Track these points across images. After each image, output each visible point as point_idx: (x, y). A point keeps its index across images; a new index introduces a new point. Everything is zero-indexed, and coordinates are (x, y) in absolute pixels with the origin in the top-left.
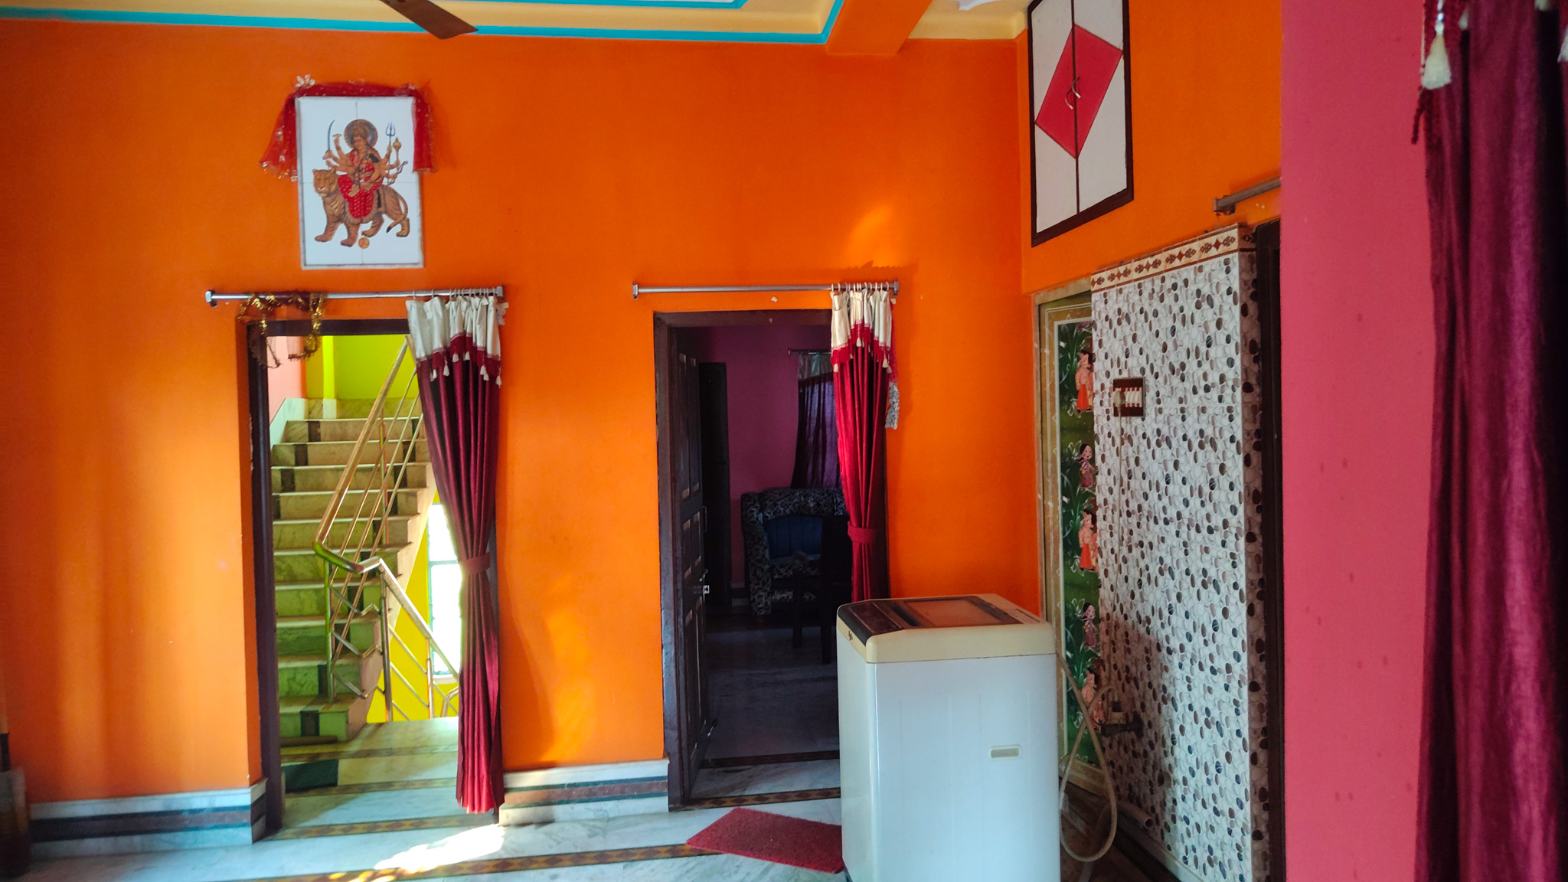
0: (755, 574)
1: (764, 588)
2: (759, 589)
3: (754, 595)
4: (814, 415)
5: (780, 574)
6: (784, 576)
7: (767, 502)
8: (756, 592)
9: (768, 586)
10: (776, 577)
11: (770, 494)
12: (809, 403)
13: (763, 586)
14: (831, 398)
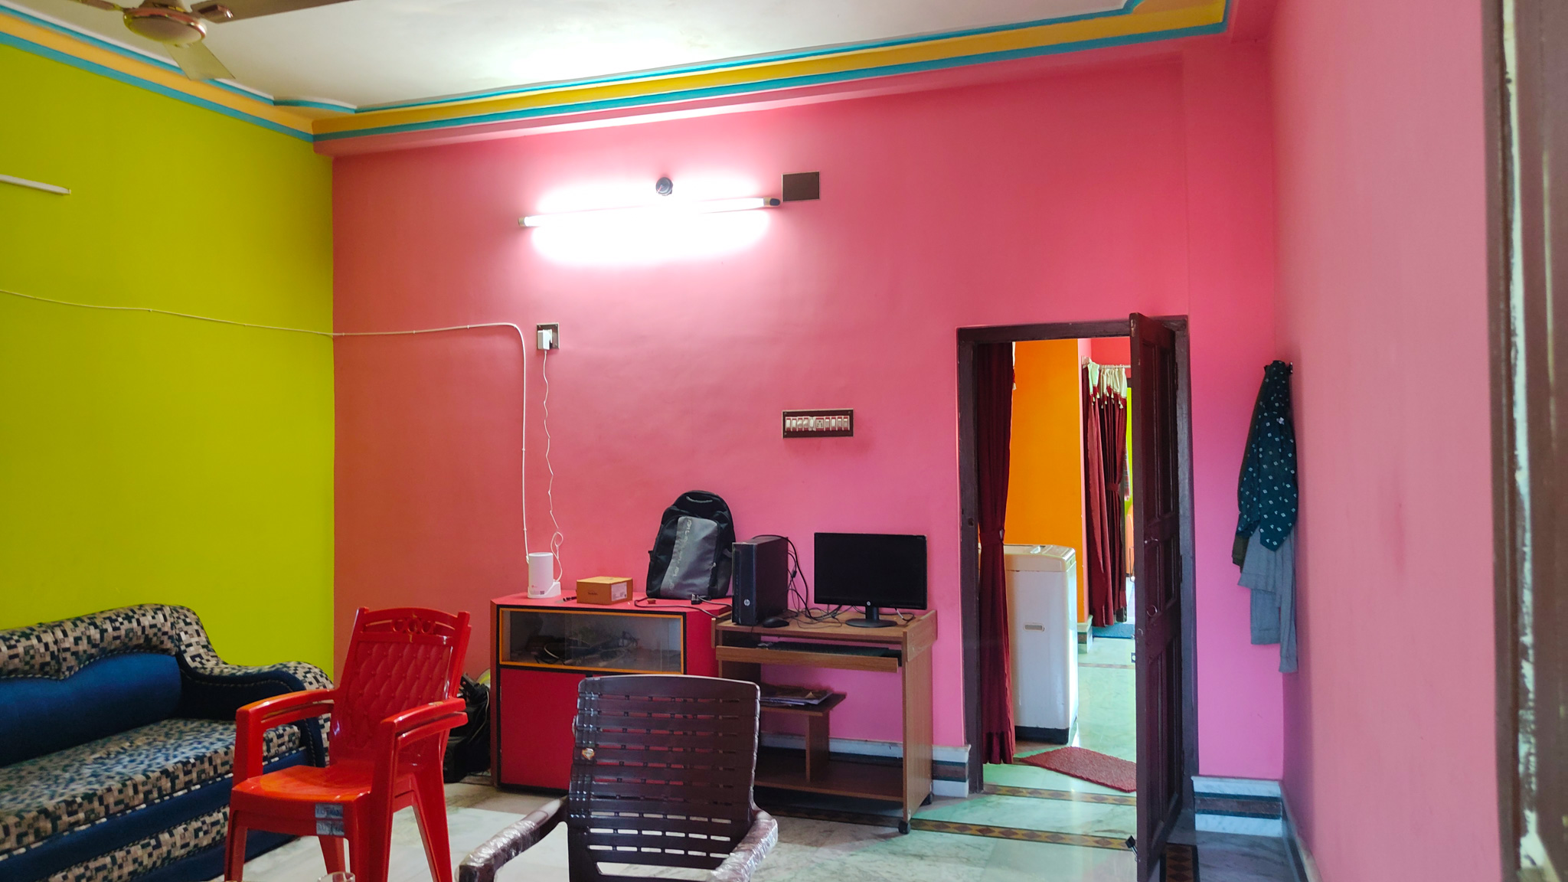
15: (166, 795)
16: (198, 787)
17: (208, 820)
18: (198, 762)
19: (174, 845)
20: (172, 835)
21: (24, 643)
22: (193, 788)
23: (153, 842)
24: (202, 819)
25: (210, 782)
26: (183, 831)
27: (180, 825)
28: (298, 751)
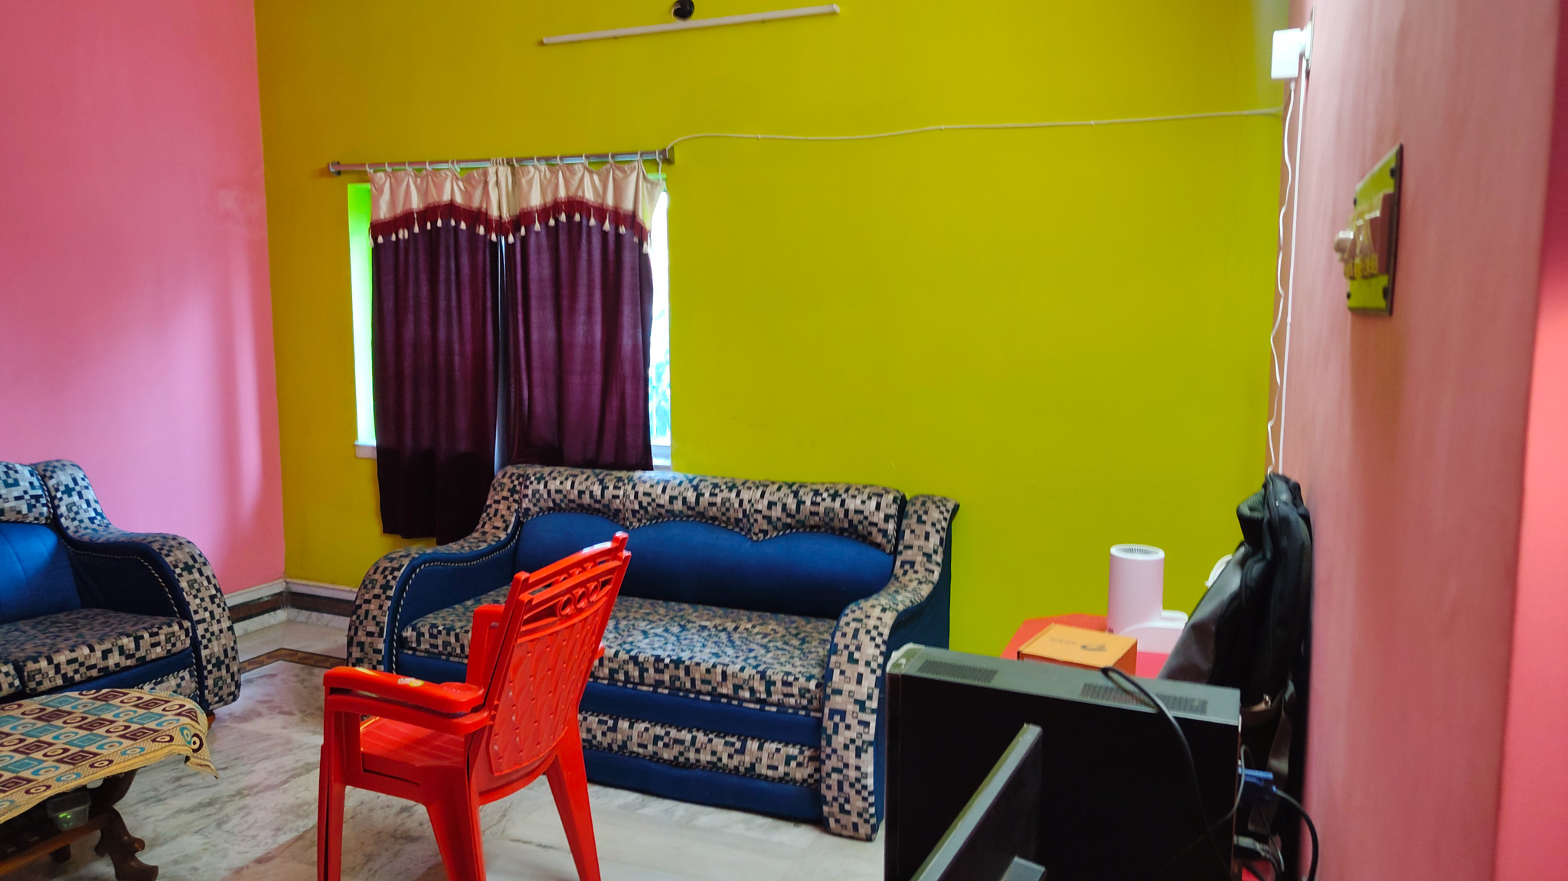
15: (631, 683)
16: (666, 691)
17: (673, 733)
18: (672, 666)
19: (630, 738)
20: (631, 727)
21: (726, 494)
22: (660, 690)
23: (611, 723)
24: (668, 729)
25: (681, 694)
26: (643, 729)
27: (643, 721)
28: (807, 715)
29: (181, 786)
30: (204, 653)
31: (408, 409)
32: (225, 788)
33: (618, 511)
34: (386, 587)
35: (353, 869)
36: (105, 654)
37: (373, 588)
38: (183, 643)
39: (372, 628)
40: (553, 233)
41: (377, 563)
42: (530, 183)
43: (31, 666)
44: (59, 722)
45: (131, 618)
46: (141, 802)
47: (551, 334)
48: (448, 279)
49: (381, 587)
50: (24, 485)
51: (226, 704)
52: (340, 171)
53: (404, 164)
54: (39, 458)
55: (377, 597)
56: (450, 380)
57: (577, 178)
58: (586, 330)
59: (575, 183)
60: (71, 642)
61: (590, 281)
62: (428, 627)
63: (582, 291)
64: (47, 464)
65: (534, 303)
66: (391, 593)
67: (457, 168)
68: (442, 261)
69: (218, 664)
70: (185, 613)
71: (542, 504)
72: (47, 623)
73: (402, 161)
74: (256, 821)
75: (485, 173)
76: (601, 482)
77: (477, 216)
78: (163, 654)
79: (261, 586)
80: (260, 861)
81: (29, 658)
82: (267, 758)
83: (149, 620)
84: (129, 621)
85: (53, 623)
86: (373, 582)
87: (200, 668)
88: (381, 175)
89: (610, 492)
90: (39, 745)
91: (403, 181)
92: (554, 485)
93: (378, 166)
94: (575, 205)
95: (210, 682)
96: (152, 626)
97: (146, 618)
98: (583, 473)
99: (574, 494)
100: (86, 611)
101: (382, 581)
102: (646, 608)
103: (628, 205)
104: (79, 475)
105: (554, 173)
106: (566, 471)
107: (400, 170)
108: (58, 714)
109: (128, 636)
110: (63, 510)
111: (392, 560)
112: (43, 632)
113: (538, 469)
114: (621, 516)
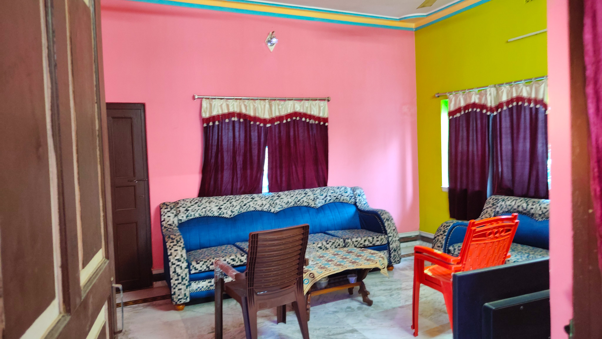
0: (175, 272)
1: (182, 283)
2: (179, 283)
3: (174, 288)
4: (215, 143)
5: (196, 269)
6: (200, 271)
7: (181, 209)
8: (176, 286)
9: (186, 280)
10: (193, 272)
11: (182, 202)
12: (211, 135)
13: (182, 281)
14: (227, 131)
29: (382, 284)
30: (391, 246)
31: (459, 175)
32: (393, 287)
33: (533, 214)
34: (444, 232)
35: (426, 316)
36: (365, 241)
37: (440, 231)
38: (385, 242)
39: (439, 245)
40: (511, 110)
41: (442, 224)
42: (502, 92)
43: (347, 241)
44: (351, 254)
45: (373, 233)
46: (372, 285)
47: (510, 147)
48: (473, 129)
49: (443, 231)
50: (349, 193)
51: (397, 263)
52: (439, 96)
53: (458, 91)
54: (353, 186)
55: (441, 234)
56: (473, 165)
57: (520, 88)
58: (524, 145)
59: (519, 90)
60: (357, 236)
61: (525, 126)
62: (457, 246)
63: (522, 130)
64: (355, 187)
65: (504, 136)
66: (446, 234)
67: (477, 90)
68: (471, 123)
69: (395, 250)
70: (386, 233)
71: (503, 210)
72: (352, 231)
73: (458, 90)
74: (400, 297)
75: (486, 91)
76: (527, 202)
77: (483, 107)
78: (380, 244)
79: (412, 232)
80: (400, 307)
81: (346, 239)
82: (407, 281)
83: (377, 234)
84: (372, 233)
85: (354, 231)
86: (441, 230)
87: (390, 251)
88: (451, 96)
89: (530, 206)
90: (346, 258)
91: (458, 97)
92: (508, 203)
93: (451, 93)
94: (519, 99)
95: (392, 255)
96: (377, 235)
97: (376, 233)
98: (520, 199)
99: (516, 207)
100: (362, 230)
101: (443, 230)
102: (543, 252)
103: (540, 97)
104: (362, 191)
105: (512, 88)
106: (513, 198)
107: (458, 93)
108: (351, 252)
109: (371, 237)
110: (357, 201)
111: (447, 223)
112: (351, 233)
113: (503, 197)
114: (534, 216)
